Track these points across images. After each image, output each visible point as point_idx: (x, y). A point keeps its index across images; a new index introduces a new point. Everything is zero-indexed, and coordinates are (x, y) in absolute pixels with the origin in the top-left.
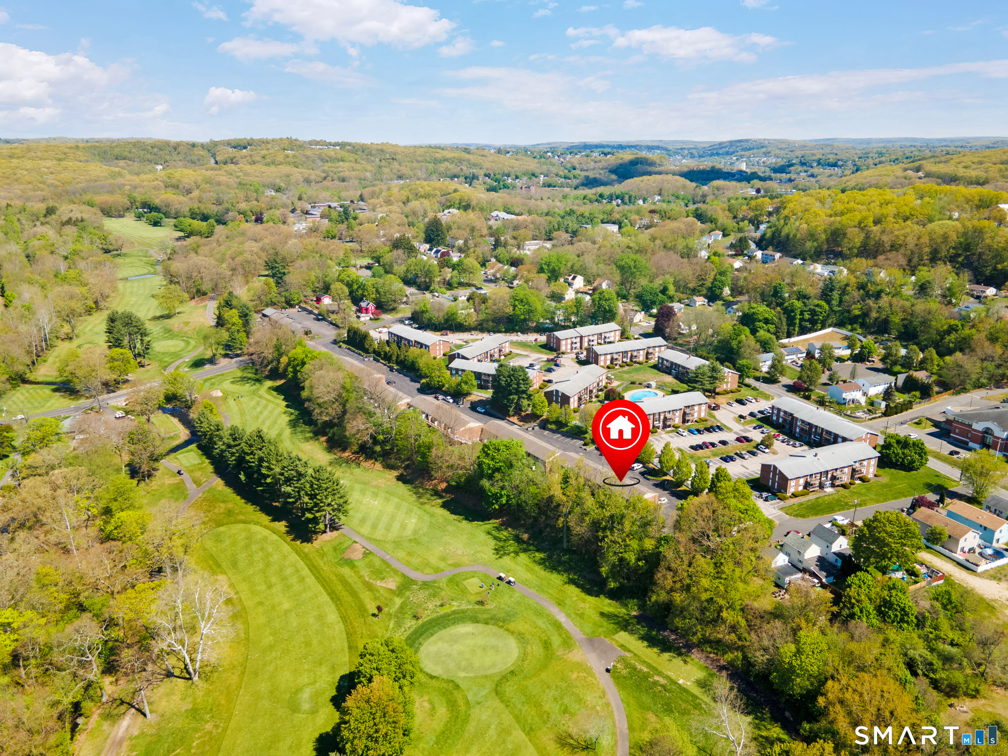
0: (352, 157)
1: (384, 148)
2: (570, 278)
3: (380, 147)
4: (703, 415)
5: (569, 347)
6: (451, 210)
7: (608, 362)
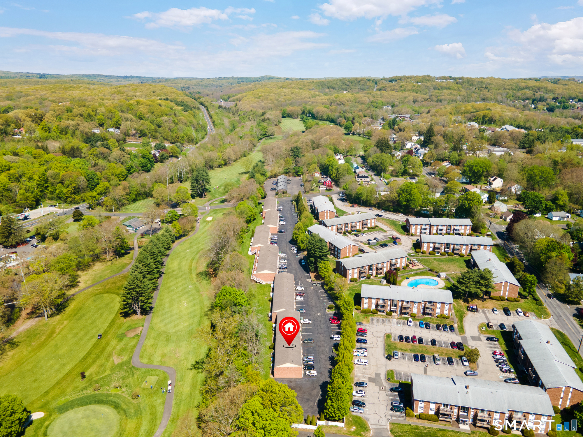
0: (456, 86)
1: (484, 80)
2: (492, 179)
3: (481, 80)
4: (446, 312)
5: (419, 231)
6: (472, 123)
7: (431, 249)
